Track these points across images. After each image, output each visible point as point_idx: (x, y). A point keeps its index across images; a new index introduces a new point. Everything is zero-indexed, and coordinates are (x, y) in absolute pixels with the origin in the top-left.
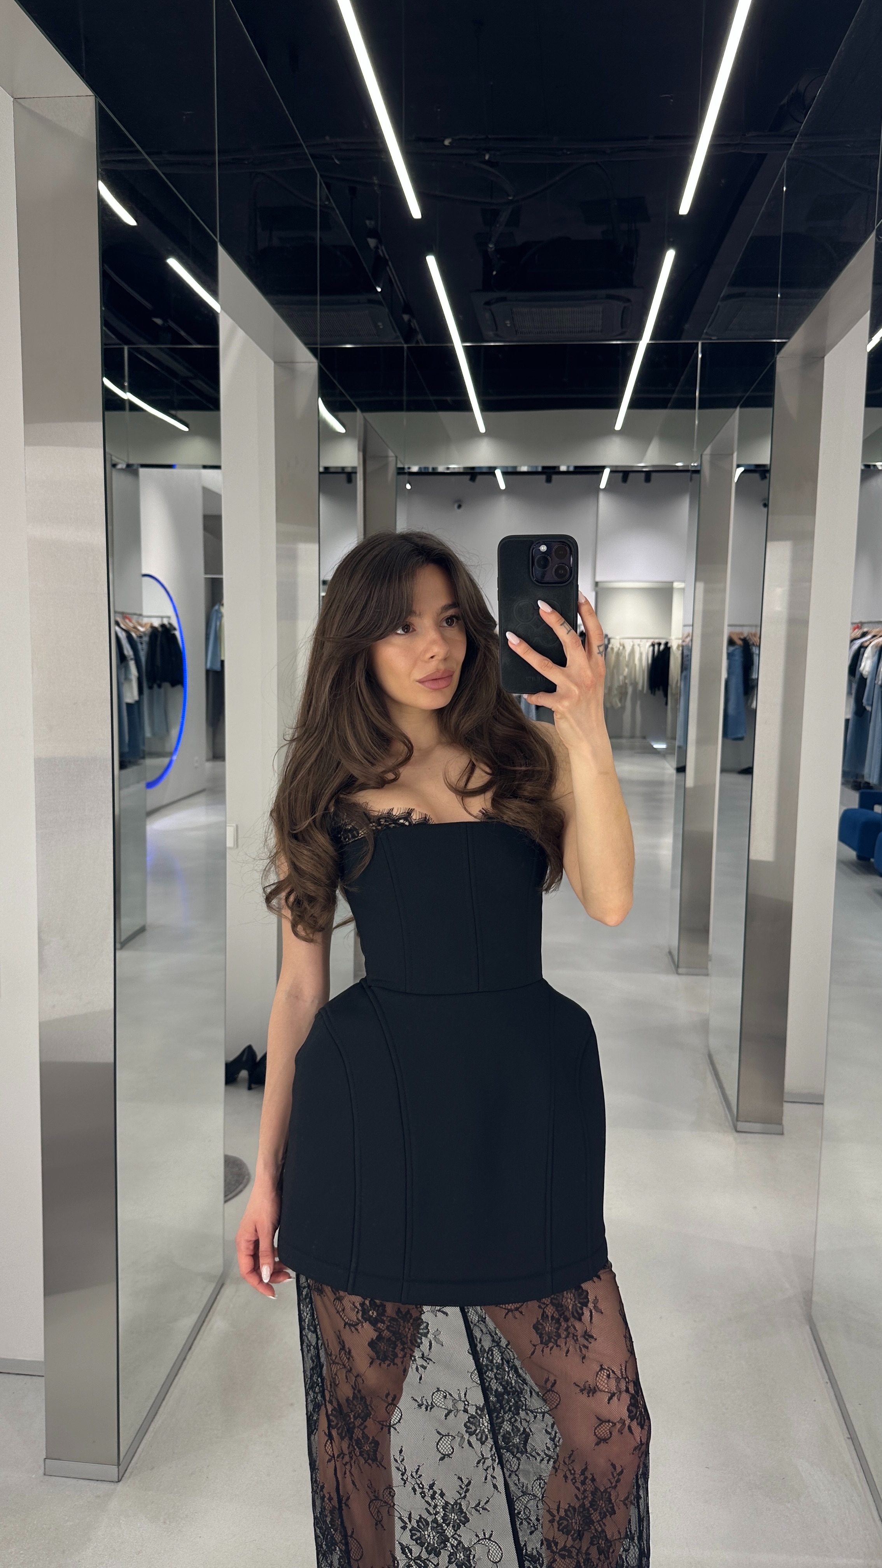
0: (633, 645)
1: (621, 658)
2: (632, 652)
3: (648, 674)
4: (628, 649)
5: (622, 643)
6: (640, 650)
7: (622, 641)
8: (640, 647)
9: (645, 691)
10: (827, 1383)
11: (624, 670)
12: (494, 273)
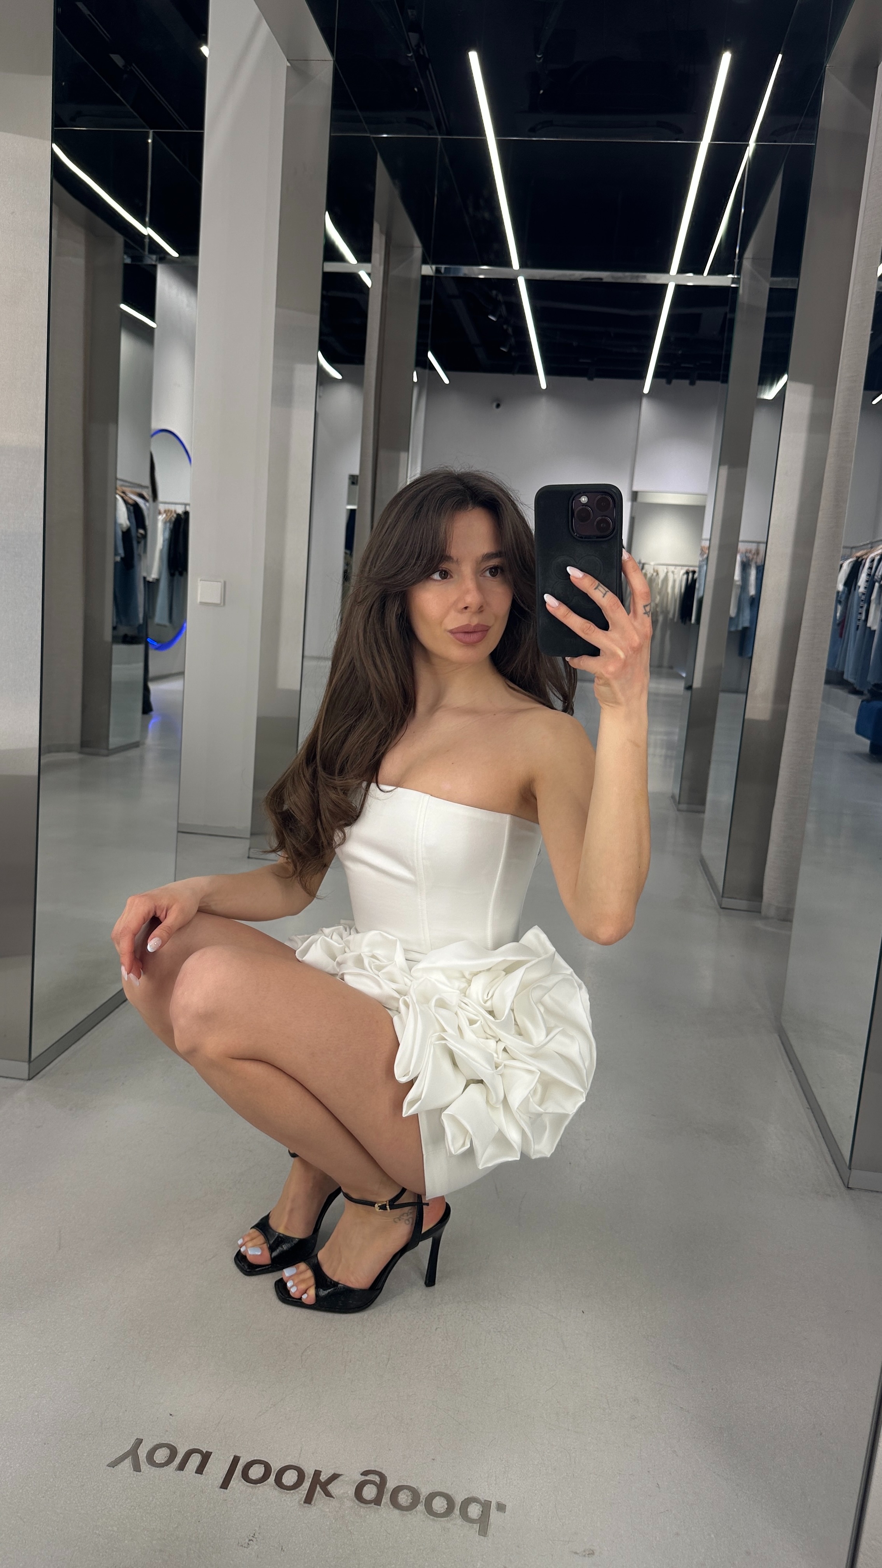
0: (667, 572)
1: (654, 585)
2: (666, 579)
3: (680, 604)
4: (662, 575)
5: (656, 569)
6: (674, 577)
7: (657, 567)
8: (674, 574)
9: (675, 620)
10: (791, 1071)
11: (656, 597)
12: (541, 92)
